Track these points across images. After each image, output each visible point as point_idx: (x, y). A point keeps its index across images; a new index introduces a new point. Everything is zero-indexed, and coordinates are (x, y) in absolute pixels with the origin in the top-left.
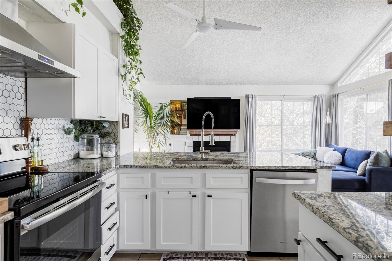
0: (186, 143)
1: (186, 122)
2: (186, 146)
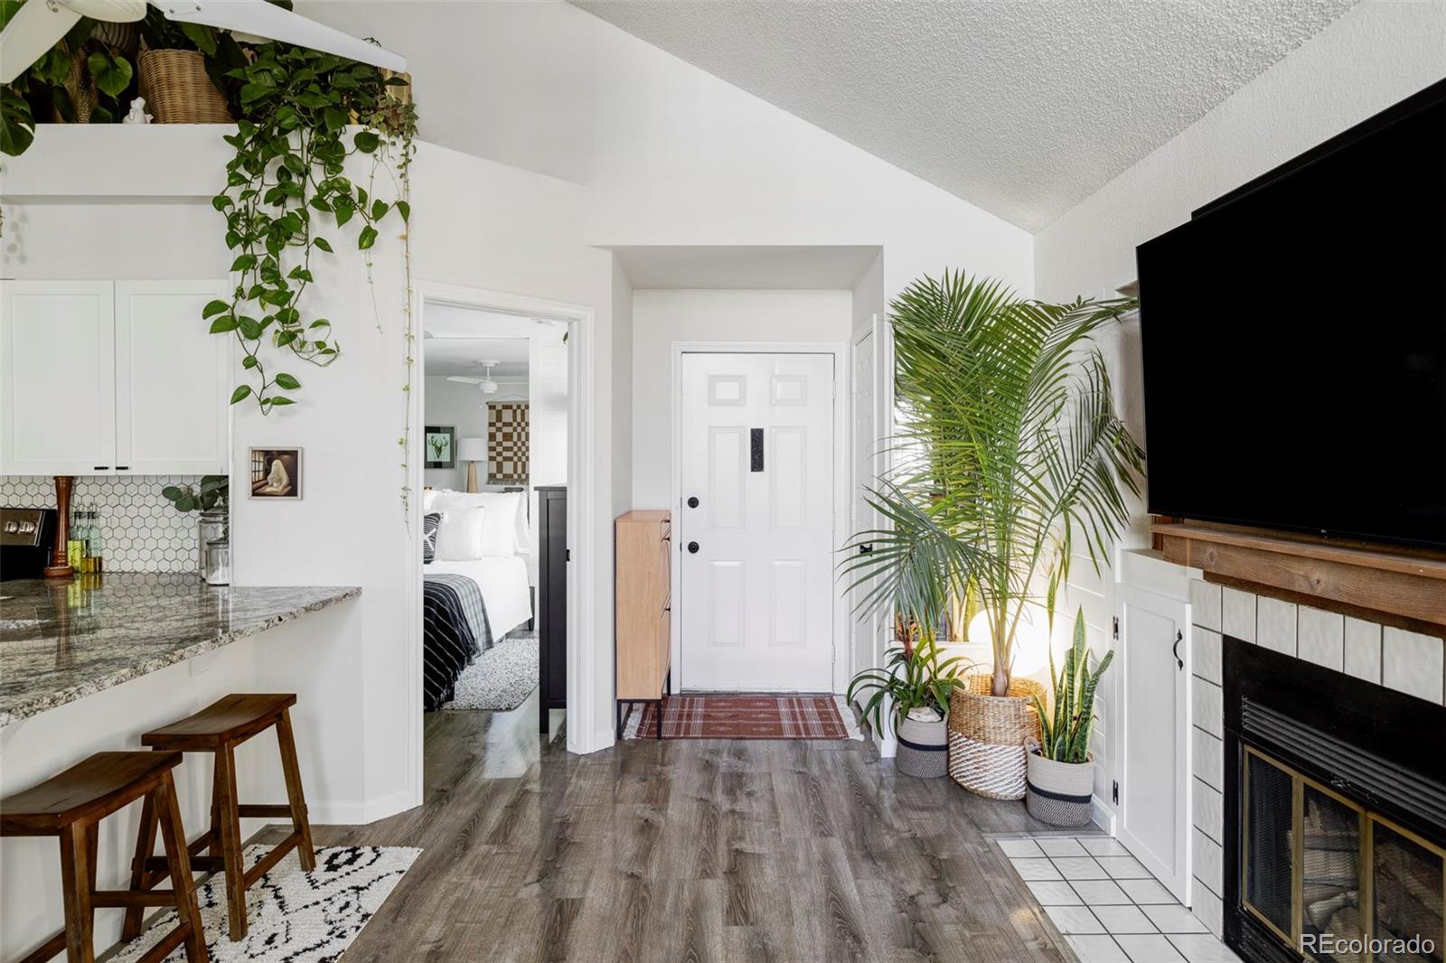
0: (1179, 636)
2: (1181, 664)
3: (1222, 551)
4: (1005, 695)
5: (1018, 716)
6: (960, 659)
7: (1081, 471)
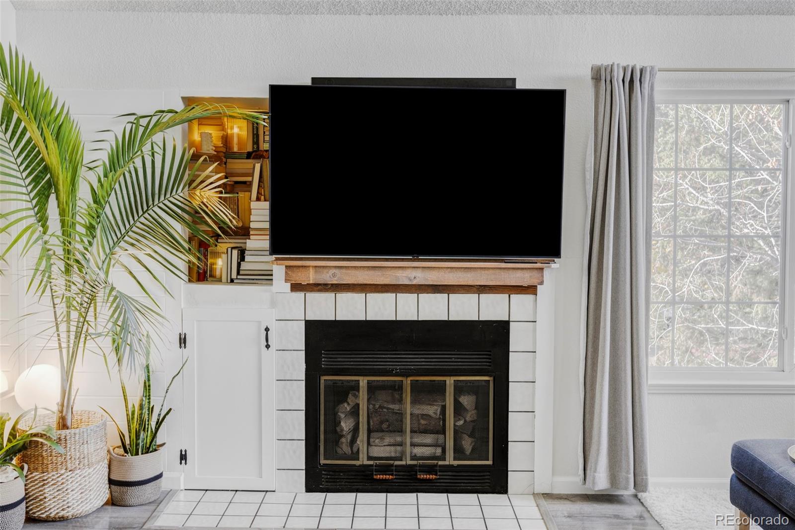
0: (267, 330)
1: (268, 218)
2: (268, 346)
3: (344, 271)
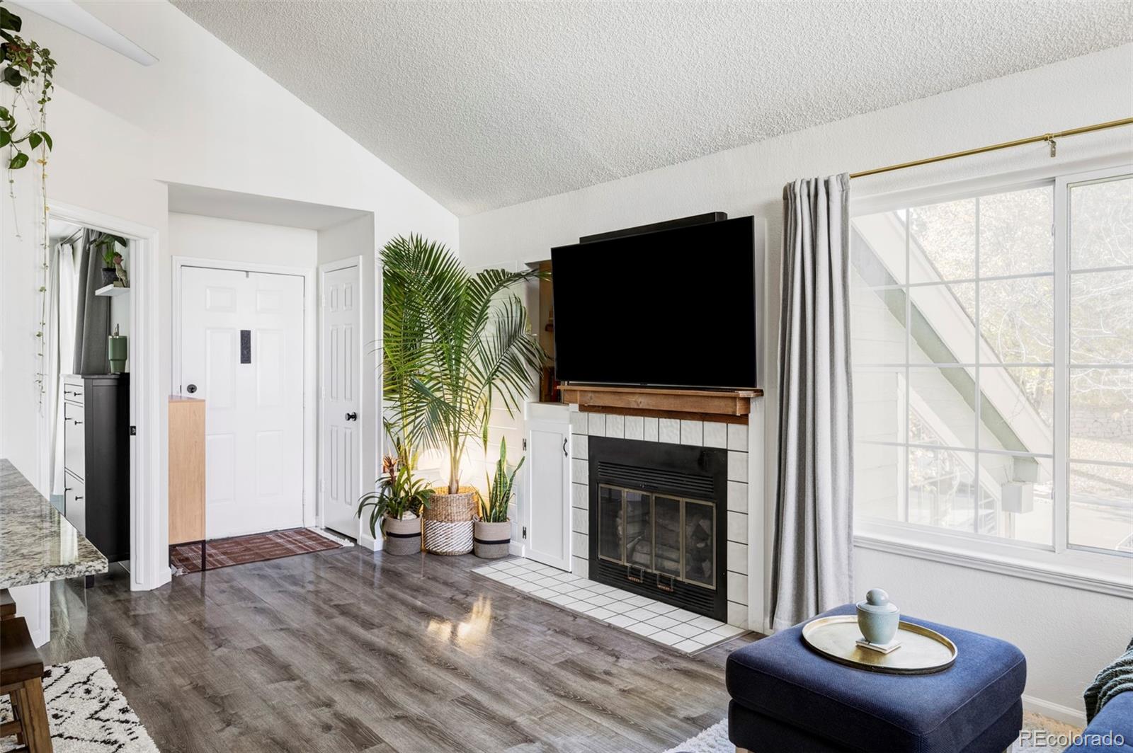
0: (566, 441)
2: (566, 454)
3: (597, 395)
4: (457, 493)
5: (469, 504)
6: (422, 480)
7: (503, 358)
